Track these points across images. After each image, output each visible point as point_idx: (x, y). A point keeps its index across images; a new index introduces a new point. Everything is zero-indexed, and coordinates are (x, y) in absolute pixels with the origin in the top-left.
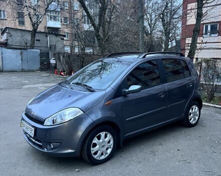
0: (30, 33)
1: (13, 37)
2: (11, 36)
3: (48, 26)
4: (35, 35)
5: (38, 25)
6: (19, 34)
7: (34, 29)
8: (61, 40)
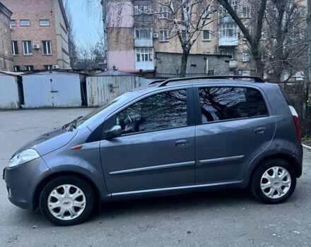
0: (181, 57)
1: (163, 64)
2: (160, 62)
3: (220, 45)
4: (186, 60)
5: (190, 45)
6: (171, 59)
7: (184, 51)
8: (224, 63)
